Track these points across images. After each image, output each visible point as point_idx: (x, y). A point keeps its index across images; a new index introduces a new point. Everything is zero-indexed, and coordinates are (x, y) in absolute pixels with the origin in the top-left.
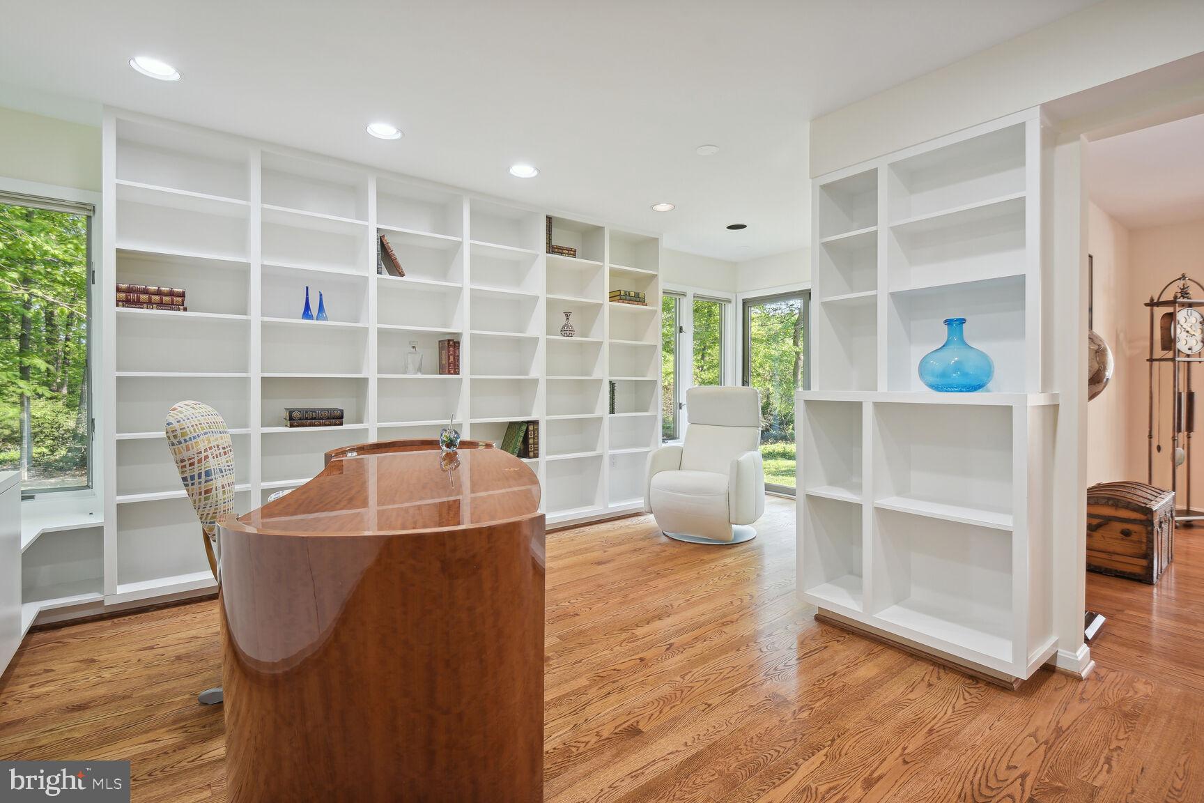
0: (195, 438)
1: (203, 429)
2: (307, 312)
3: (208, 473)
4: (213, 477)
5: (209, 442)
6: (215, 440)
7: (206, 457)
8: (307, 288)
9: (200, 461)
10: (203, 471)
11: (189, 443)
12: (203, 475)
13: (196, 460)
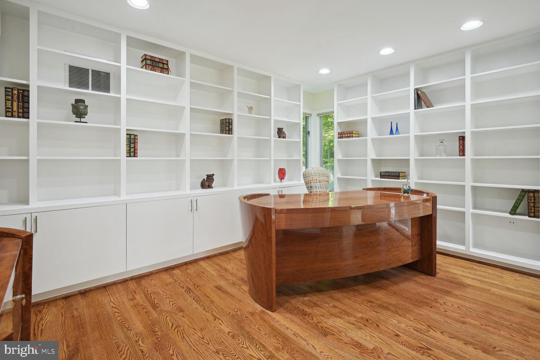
0: (308, 176)
1: (311, 174)
2: (391, 132)
3: (311, 187)
4: (313, 188)
5: (313, 178)
6: (315, 178)
7: (311, 182)
8: (391, 122)
9: (309, 183)
10: (310, 186)
11: (306, 178)
12: (310, 187)
13: (308, 183)
